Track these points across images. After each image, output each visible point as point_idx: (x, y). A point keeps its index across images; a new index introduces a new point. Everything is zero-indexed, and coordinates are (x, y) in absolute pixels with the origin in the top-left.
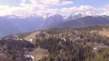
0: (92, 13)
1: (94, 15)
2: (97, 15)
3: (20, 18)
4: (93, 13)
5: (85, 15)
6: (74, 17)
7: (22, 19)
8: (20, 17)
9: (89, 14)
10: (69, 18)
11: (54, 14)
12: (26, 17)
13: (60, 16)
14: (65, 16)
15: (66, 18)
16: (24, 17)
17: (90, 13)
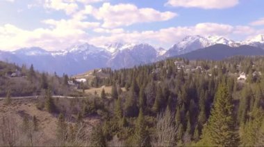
0: (225, 39)
1: (230, 43)
2: (238, 42)
3: (53, 54)
4: (228, 39)
5: (209, 44)
6: (181, 49)
7: (57, 56)
8: (53, 52)
9: (218, 40)
10: (170, 51)
11: (133, 45)
12: (66, 52)
13: (148, 48)
14: (161, 49)
15: (164, 52)
16: (63, 52)
17: (220, 39)
